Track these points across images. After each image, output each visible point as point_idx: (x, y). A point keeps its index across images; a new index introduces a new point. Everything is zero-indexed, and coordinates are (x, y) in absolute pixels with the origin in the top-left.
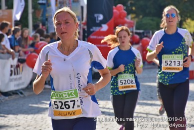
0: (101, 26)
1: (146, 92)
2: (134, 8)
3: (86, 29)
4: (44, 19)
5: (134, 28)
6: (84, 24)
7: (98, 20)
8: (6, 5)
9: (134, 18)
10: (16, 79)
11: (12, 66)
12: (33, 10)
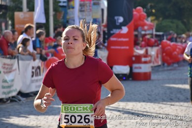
0: (121, 28)
1: (165, 94)
2: (154, 11)
3: (106, 32)
4: (65, 21)
5: (154, 30)
6: (105, 26)
7: (118, 22)
8: (28, 7)
9: (154, 20)
10: (37, 81)
11: (33, 68)
12: (54, 13)
